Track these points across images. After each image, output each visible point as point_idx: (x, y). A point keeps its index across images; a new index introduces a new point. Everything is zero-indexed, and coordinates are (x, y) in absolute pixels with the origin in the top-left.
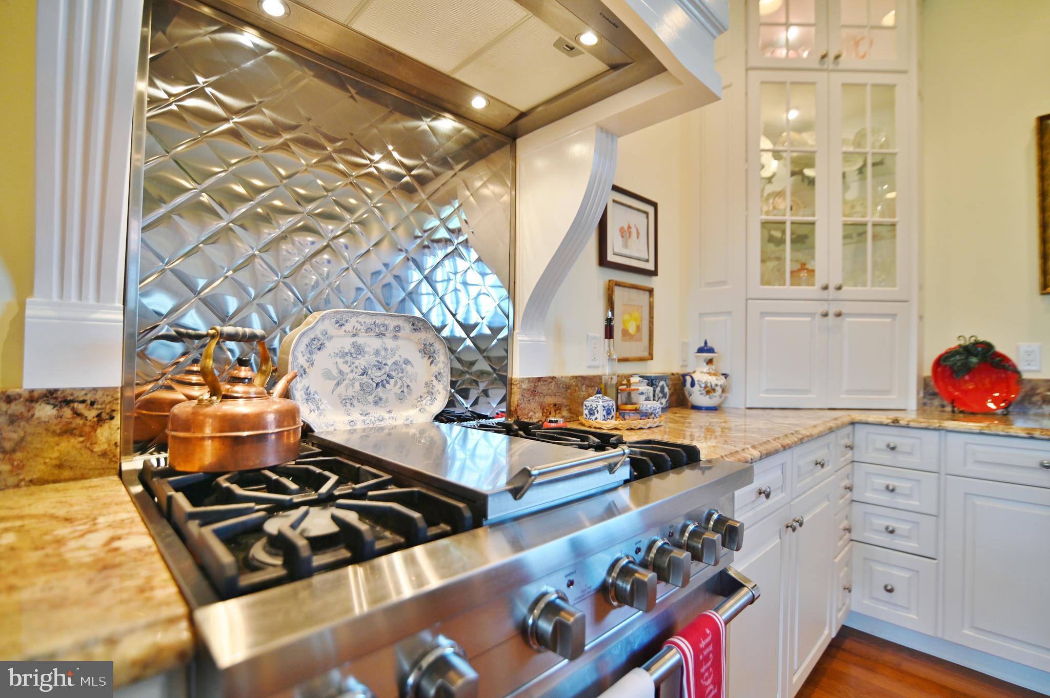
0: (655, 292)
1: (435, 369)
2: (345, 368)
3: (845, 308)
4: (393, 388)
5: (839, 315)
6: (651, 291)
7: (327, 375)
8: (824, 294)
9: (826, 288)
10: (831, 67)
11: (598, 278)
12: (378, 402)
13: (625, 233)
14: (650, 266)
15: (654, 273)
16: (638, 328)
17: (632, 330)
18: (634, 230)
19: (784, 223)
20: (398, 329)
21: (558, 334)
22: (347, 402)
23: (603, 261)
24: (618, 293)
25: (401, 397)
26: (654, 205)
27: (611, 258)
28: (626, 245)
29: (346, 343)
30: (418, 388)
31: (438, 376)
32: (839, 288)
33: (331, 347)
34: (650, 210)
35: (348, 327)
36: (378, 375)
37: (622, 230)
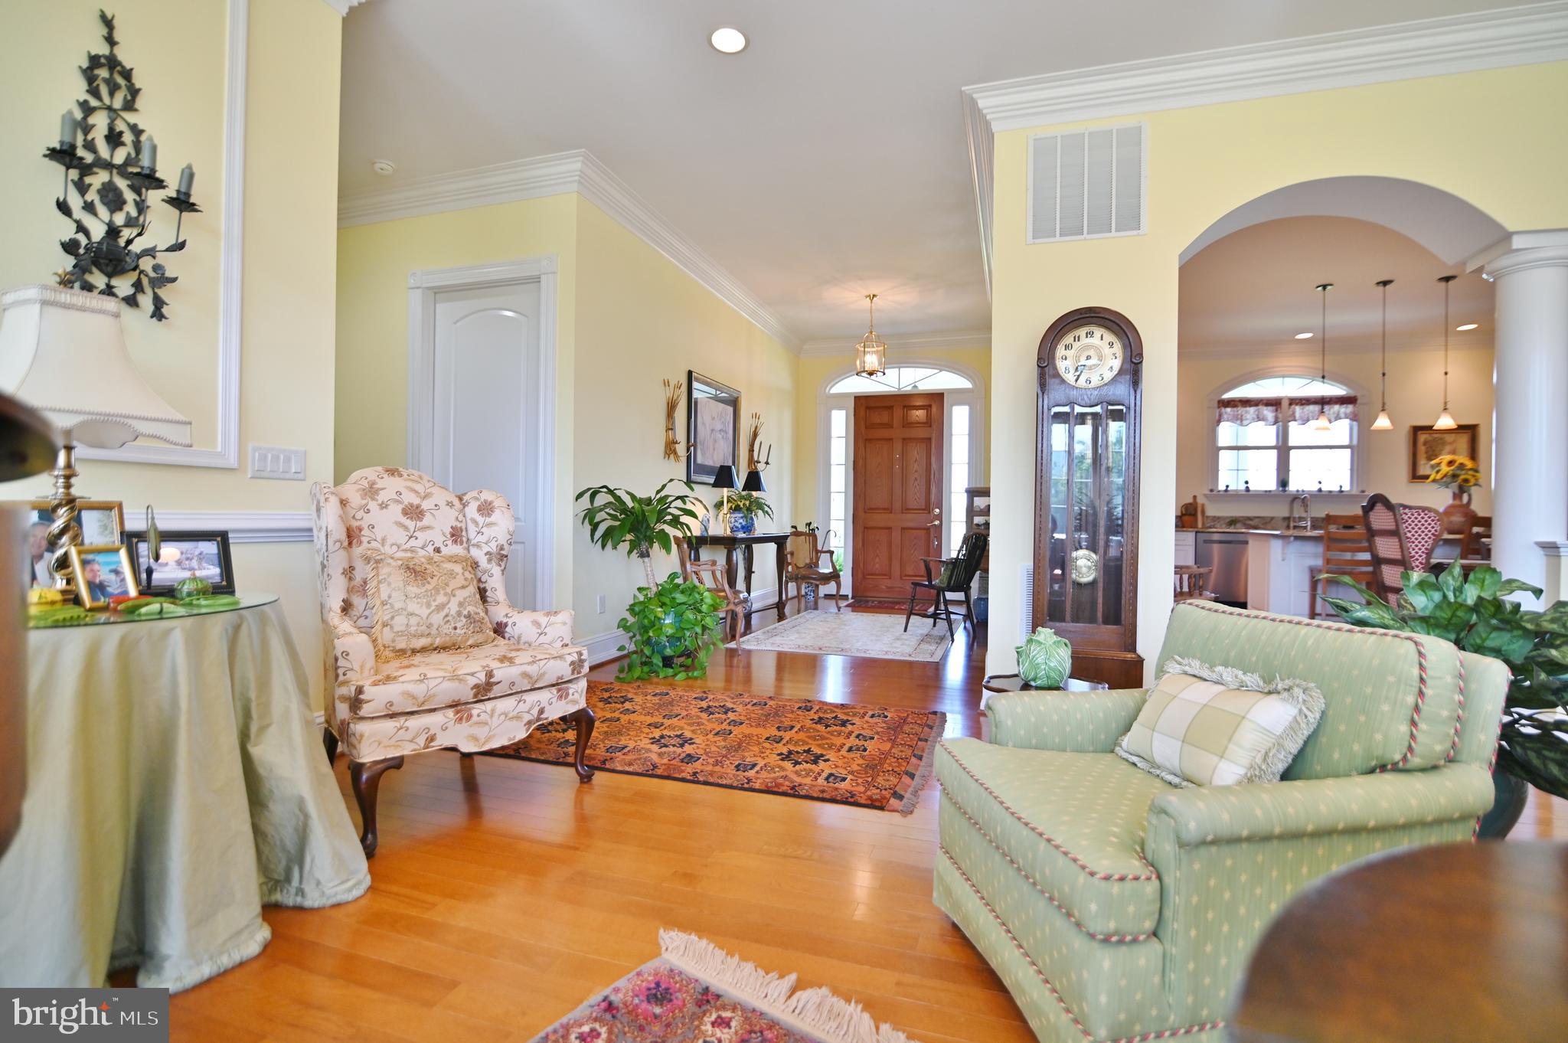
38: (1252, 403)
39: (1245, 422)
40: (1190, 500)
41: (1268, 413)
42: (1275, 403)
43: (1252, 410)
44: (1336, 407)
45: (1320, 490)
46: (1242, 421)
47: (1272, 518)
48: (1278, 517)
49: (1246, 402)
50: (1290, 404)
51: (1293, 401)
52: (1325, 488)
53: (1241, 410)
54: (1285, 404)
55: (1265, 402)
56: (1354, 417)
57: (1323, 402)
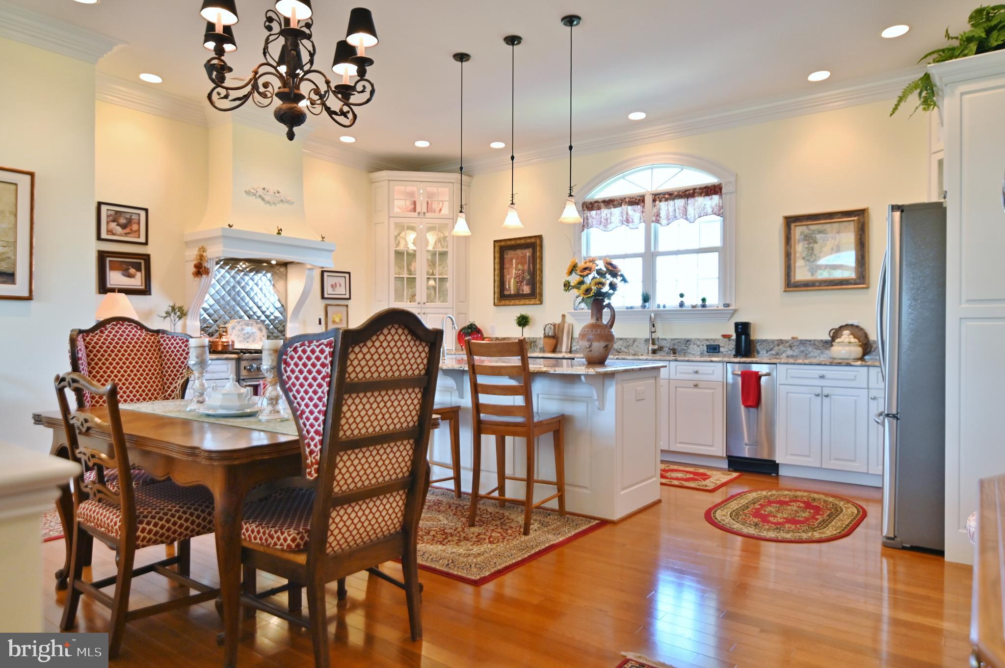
0: (349, 306)
1: (262, 334)
2: (240, 334)
3: (426, 311)
4: (251, 339)
5: (424, 314)
6: (347, 306)
7: (236, 335)
8: (419, 306)
9: (419, 303)
10: (423, 217)
11: (321, 304)
12: (247, 342)
13: (334, 286)
14: (347, 296)
15: (350, 298)
16: (341, 320)
17: (337, 320)
18: (338, 285)
19: (404, 278)
20: (252, 324)
21: (304, 323)
22: (240, 342)
23: (323, 297)
24: (329, 308)
25: (253, 341)
26: (349, 273)
27: (326, 296)
28: (334, 290)
29: (240, 328)
30: (258, 339)
31: (263, 336)
32: (424, 303)
33: (237, 328)
34: (347, 276)
35: (240, 324)
36: (247, 335)
37: (332, 286)
38: (616, 203)
39: (610, 227)
40: (558, 321)
41: (634, 212)
42: (637, 201)
43: (616, 211)
44: (700, 201)
45: (682, 305)
46: (605, 226)
47: (635, 340)
48: (640, 339)
49: (609, 203)
50: (654, 201)
51: (658, 197)
52: (689, 302)
53: (605, 212)
54: (648, 200)
55: (627, 200)
56: (720, 212)
57: (688, 194)
